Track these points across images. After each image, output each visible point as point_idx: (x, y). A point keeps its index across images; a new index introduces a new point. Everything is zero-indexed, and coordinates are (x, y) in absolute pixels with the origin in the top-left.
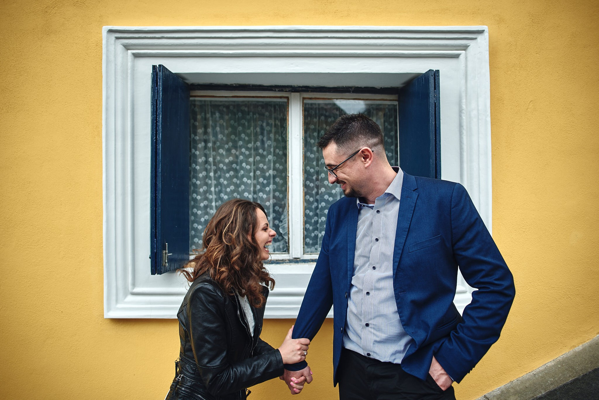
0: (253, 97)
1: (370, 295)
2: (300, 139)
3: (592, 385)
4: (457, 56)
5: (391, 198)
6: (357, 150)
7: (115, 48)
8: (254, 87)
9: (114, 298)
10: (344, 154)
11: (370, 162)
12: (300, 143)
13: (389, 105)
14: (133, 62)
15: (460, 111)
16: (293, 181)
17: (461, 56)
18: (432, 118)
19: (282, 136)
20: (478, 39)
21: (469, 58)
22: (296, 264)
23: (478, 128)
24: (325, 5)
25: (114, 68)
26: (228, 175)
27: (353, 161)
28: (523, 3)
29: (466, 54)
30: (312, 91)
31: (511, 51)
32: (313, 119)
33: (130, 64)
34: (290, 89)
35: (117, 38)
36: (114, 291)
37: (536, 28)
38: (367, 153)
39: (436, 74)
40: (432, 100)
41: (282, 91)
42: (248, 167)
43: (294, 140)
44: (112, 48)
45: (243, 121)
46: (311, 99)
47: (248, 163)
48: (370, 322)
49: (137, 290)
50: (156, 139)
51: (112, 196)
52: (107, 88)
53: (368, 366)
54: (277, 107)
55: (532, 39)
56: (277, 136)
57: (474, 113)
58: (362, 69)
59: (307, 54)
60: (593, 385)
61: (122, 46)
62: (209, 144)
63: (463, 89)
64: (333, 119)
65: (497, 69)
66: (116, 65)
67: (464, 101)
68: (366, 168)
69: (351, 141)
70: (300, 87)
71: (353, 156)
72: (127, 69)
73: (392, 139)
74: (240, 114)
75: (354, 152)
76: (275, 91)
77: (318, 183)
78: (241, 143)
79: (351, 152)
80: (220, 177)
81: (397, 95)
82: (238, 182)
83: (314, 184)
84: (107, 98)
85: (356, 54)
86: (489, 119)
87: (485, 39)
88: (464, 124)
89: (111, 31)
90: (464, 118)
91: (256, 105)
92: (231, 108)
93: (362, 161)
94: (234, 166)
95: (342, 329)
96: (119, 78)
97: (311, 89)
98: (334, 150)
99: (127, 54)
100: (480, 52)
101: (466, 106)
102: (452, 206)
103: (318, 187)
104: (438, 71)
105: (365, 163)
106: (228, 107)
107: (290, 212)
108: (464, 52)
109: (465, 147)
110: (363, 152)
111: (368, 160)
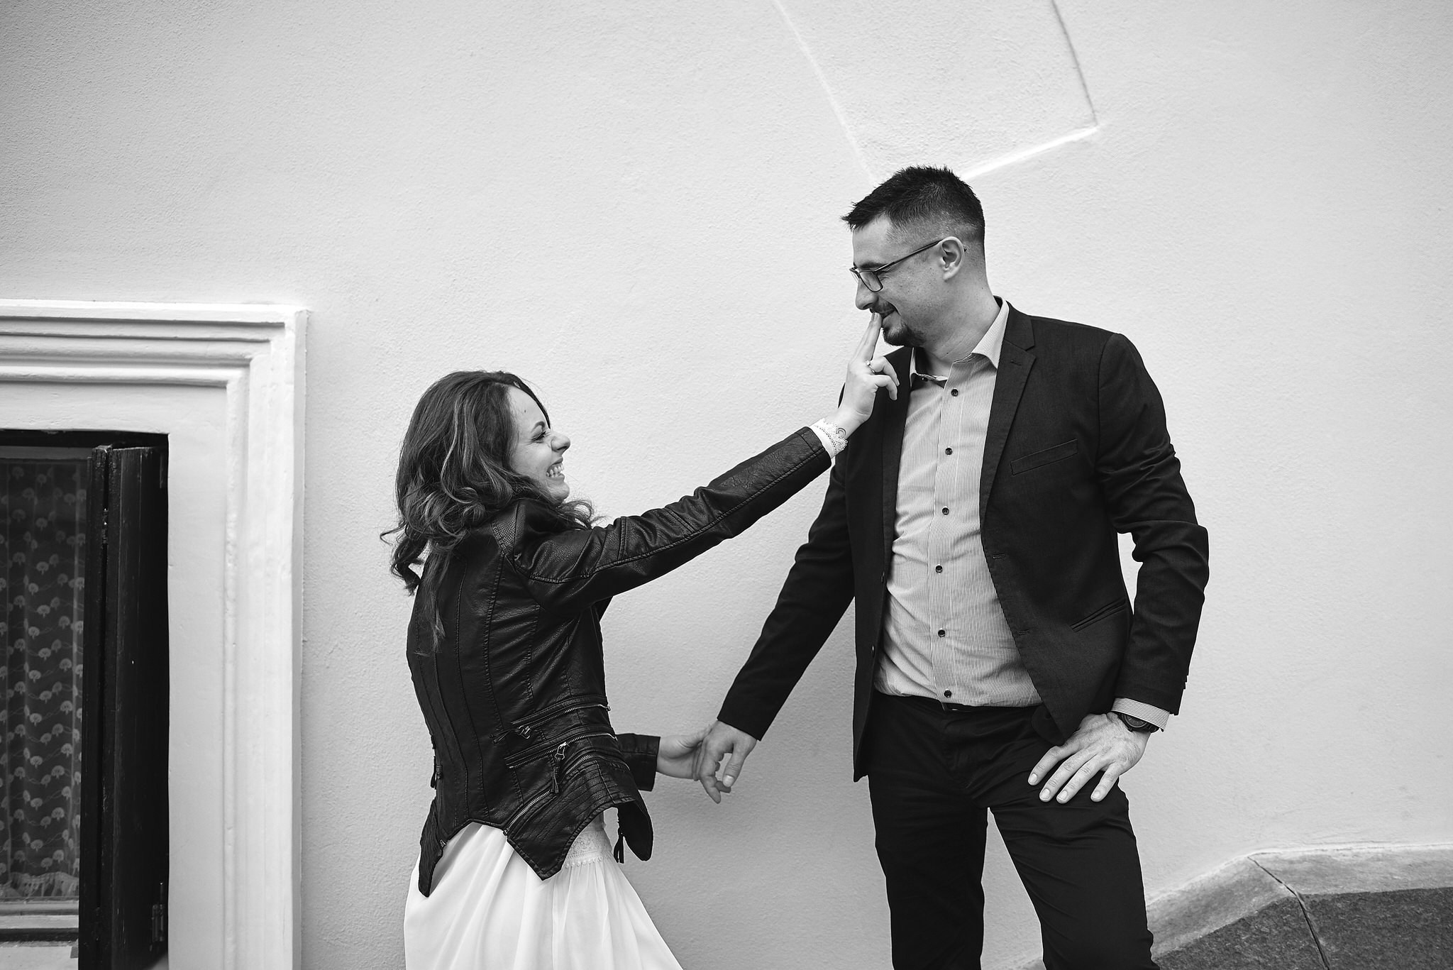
1: (944, 572)
4: (219, 385)
5: (982, 364)
6: (934, 239)
10: (904, 243)
11: (956, 269)
17: (231, 383)
20: (272, 342)
27: (923, 261)
28: (430, 231)
31: (384, 371)
37: (465, 305)
38: (953, 249)
48: (946, 627)
53: (949, 724)
55: (450, 338)
65: (343, 423)
67: (233, 517)
68: (946, 281)
69: (922, 219)
71: (925, 249)
75: (927, 242)
79: (921, 241)
87: (288, 348)
93: (941, 266)
95: (873, 648)
98: (885, 232)
100: (273, 384)
105: (946, 269)
110: (944, 245)
111: (952, 264)
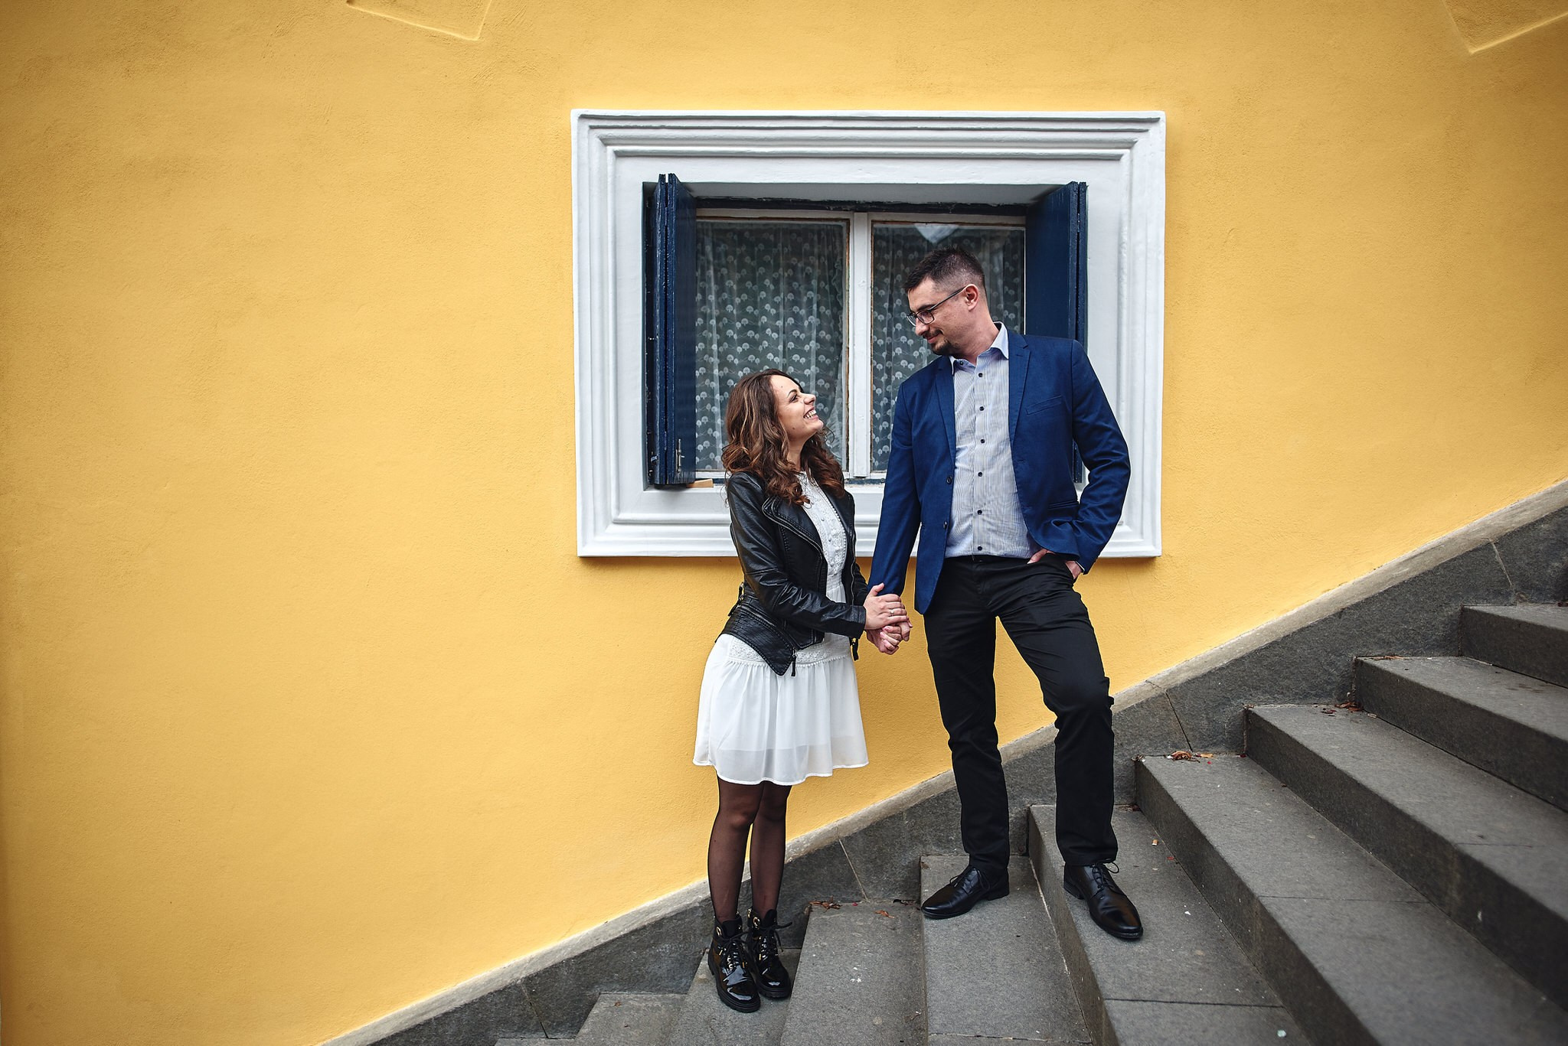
0: (793, 219)
1: (983, 476)
2: (868, 288)
3: (1296, 651)
4: (1117, 158)
5: (997, 354)
6: (960, 288)
7: (589, 144)
8: (795, 204)
9: (591, 526)
10: (943, 292)
11: (975, 303)
12: (867, 293)
13: (1012, 232)
14: (615, 164)
15: (1120, 245)
16: (856, 355)
17: (1123, 157)
18: (1072, 256)
19: (830, 284)
20: (1150, 131)
21: (1135, 162)
22: (860, 486)
23: (1146, 271)
24: (913, 74)
25: (588, 175)
26: (739, 349)
27: (956, 301)
29: (1131, 156)
30: (887, 211)
32: (883, 255)
33: (610, 168)
34: (853, 207)
35: (592, 128)
36: (591, 517)
38: (971, 292)
39: (1082, 188)
40: (1073, 229)
41: (840, 209)
42: (775, 335)
43: (857, 290)
44: (585, 143)
45: (767, 258)
46: (884, 222)
47: (776, 330)
48: (983, 509)
49: (623, 516)
50: (666, 284)
51: (587, 373)
52: (579, 205)
54: (823, 235)
56: (823, 284)
57: (1141, 248)
58: (969, 178)
59: (885, 154)
60: (1298, 651)
61: (598, 140)
62: (710, 296)
63: (1125, 210)
64: (916, 254)
66: (590, 169)
67: (1126, 228)
68: (970, 311)
69: (951, 275)
70: (868, 203)
71: (956, 294)
72: (606, 176)
73: (1016, 290)
74: (761, 246)
75: (956, 289)
76: (829, 209)
77: (888, 364)
78: (763, 295)
79: (953, 289)
80: (726, 353)
81: (1024, 217)
82: (758, 361)
83: (883, 366)
84: (579, 221)
85: (959, 154)
86: (1162, 258)
87: (1160, 132)
88: (1125, 265)
89: (583, 117)
90: (1125, 255)
91: (789, 231)
92: (747, 234)
93: (966, 302)
94: (750, 333)
96: (595, 190)
97: (885, 208)
98: (931, 287)
99: (605, 152)
100: (1152, 153)
101: (1130, 238)
102: (1074, 362)
103: (889, 371)
104: (1084, 184)
105: (969, 304)
106: (740, 233)
107: (850, 404)
108: (1128, 151)
109: (1125, 300)
110: (967, 290)
111: (972, 301)
